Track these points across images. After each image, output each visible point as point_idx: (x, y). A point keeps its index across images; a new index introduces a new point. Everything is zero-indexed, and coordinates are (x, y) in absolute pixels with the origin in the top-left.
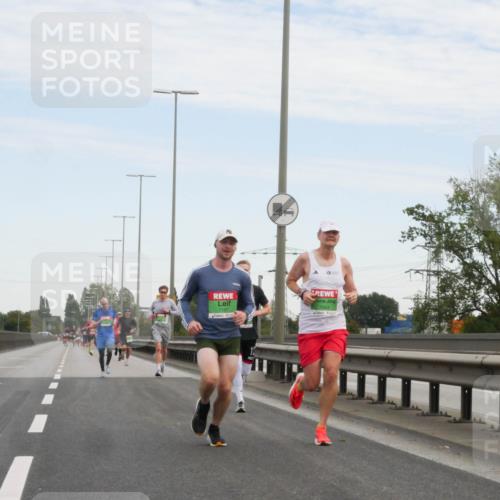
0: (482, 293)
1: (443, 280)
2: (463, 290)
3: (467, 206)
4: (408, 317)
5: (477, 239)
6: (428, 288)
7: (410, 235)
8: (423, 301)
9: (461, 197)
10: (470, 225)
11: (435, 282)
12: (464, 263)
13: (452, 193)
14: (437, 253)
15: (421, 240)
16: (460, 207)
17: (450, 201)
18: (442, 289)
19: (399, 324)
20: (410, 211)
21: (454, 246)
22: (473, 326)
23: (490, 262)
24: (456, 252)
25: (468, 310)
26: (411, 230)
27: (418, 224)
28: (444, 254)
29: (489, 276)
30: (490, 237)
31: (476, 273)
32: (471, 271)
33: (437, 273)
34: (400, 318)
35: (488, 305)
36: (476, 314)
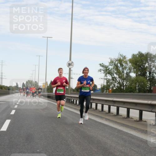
0: (116, 84)
1: (107, 81)
2: (112, 83)
3: (113, 64)
4: (100, 89)
5: (115, 71)
6: (104, 82)
7: (100, 70)
8: (103, 86)
9: (112, 62)
10: (114, 68)
11: (105, 81)
12: (112, 77)
13: (110, 61)
14: (106, 74)
15: (102, 72)
16: (111, 64)
17: (109, 63)
18: (107, 83)
19: (97, 90)
20: (100, 65)
21: (110, 73)
22: (114, 91)
23: (118, 77)
24: (110, 75)
25: (113, 88)
26: (100, 69)
27: (102, 68)
28: (108, 75)
29: (118, 80)
30: (118, 71)
31: (115, 79)
32: (114, 79)
33: (106, 79)
34: (98, 89)
35: (118, 87)
36: (115, 88)
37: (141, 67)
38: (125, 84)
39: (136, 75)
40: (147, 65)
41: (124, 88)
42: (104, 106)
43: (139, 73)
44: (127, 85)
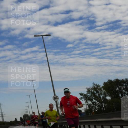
36: (96, 110)
37: (113, 91)
38: (104, 106)
39: (111, 98)
40: (118, 89)
41: (104, 109)
42: (91, 126)
43: (113, 96)
44: (106, 106)
